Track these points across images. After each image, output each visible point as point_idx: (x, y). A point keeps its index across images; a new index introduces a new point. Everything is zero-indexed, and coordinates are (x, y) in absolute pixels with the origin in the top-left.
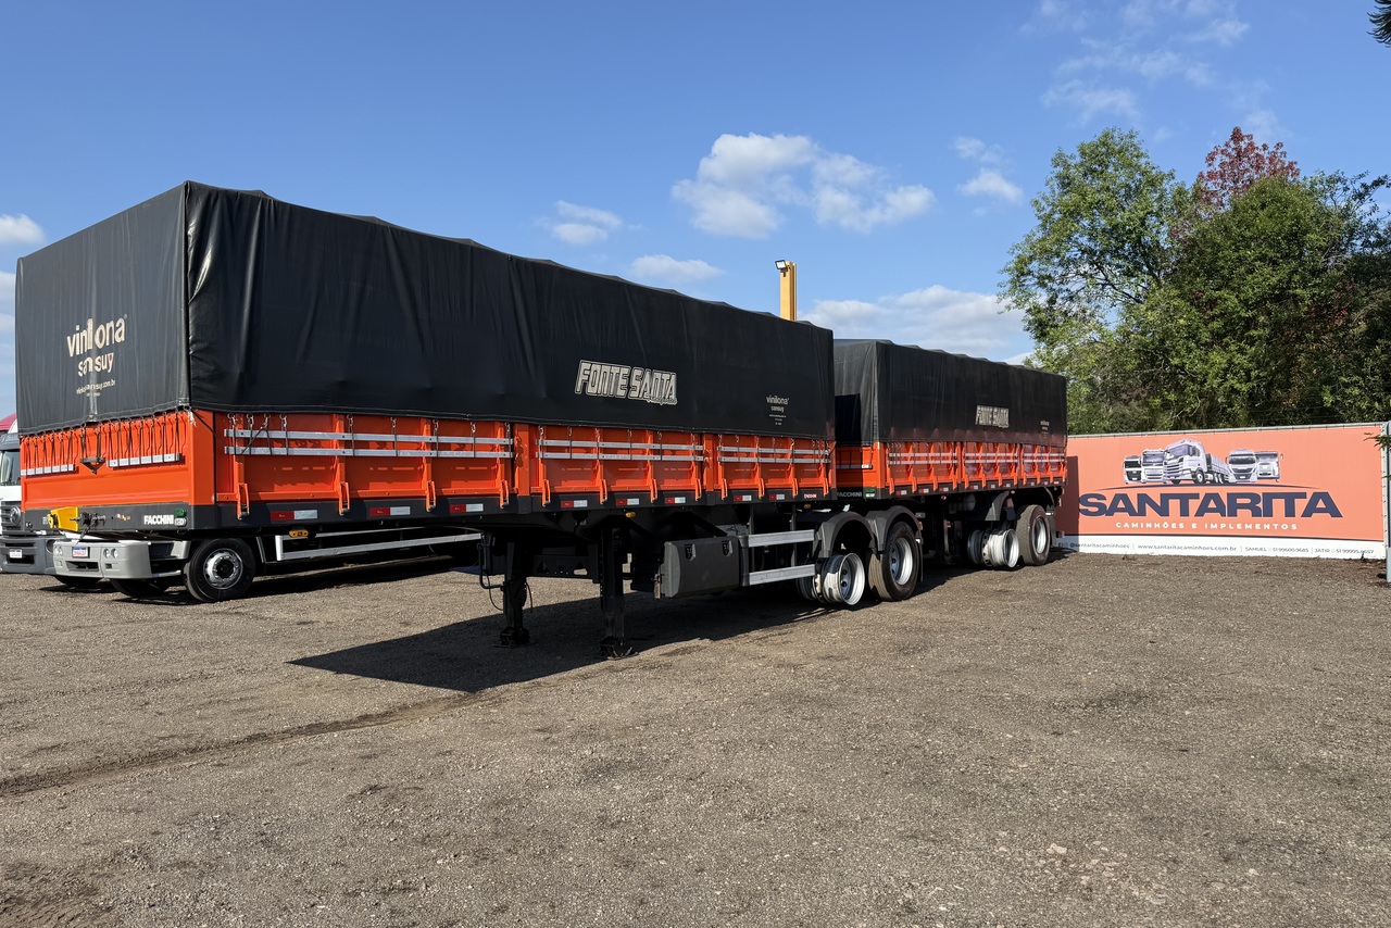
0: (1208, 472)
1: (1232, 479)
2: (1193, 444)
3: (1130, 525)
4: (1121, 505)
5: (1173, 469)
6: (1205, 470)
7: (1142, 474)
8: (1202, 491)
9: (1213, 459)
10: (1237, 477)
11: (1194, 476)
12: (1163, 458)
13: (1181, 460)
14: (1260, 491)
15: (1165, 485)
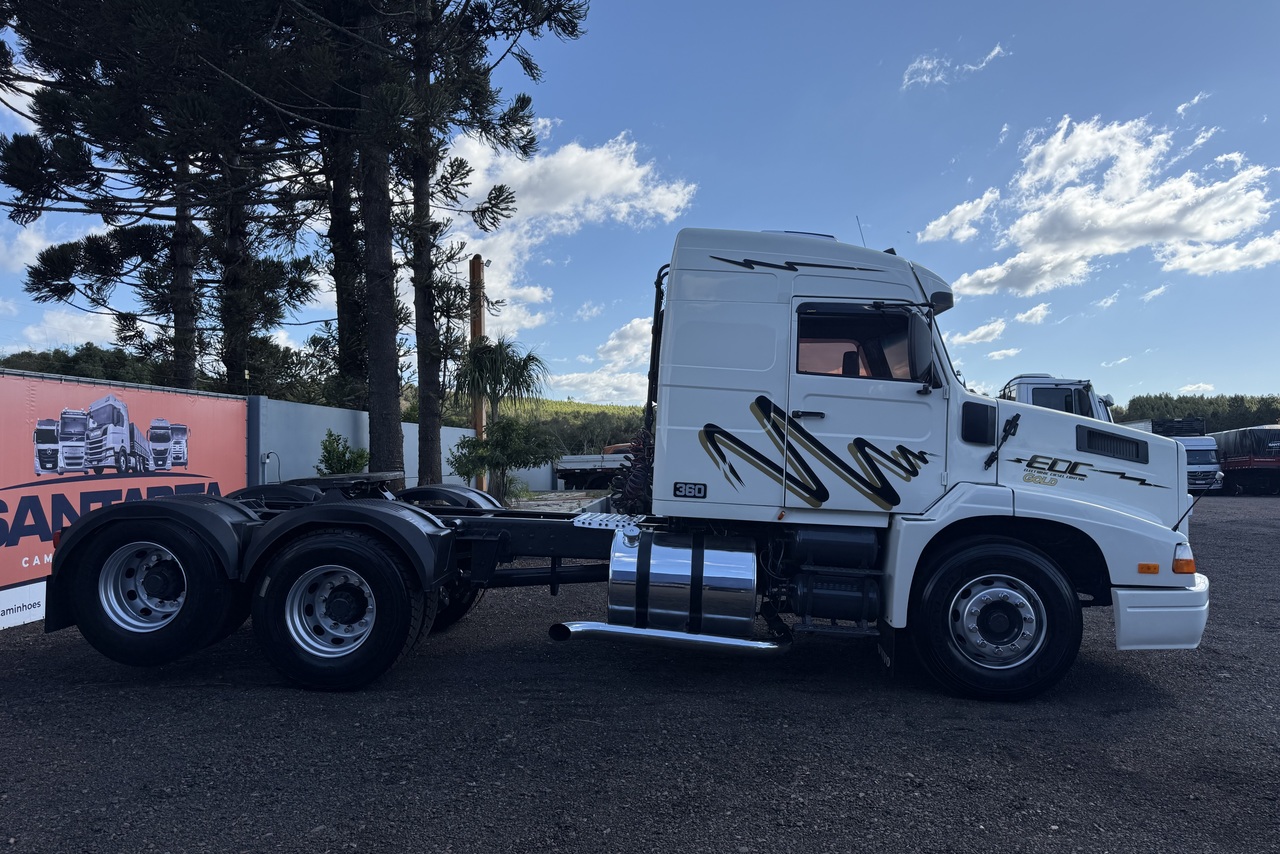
0: (133, 454)
1: (152, 466)
2: (118, 405)
3: (41, 559)
4: (30, 520)
5: (96, 447)
6: (128, 451)
7: (60, 456)
8: (124, 485)
9: (136, 432)
10: (156, 461)
11: (117, 461)
12: (85, 426)
13: (105, 433)
14: (172, 483)
15: (87, 478)
